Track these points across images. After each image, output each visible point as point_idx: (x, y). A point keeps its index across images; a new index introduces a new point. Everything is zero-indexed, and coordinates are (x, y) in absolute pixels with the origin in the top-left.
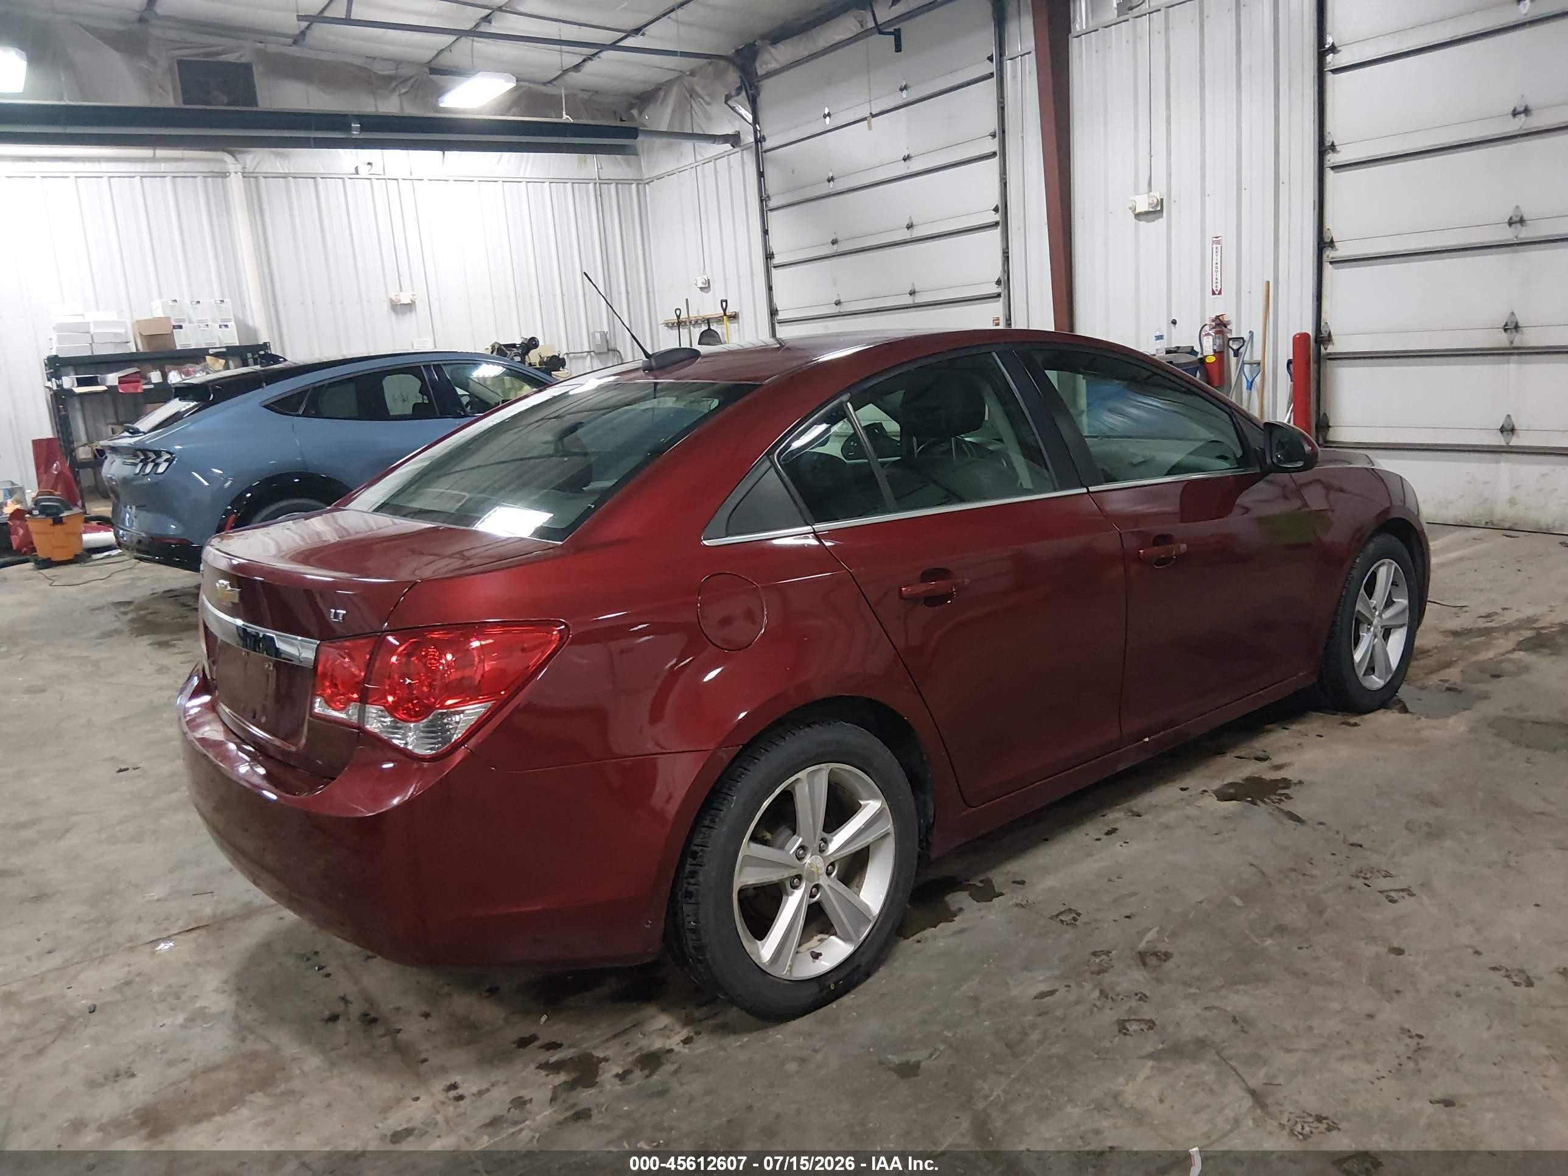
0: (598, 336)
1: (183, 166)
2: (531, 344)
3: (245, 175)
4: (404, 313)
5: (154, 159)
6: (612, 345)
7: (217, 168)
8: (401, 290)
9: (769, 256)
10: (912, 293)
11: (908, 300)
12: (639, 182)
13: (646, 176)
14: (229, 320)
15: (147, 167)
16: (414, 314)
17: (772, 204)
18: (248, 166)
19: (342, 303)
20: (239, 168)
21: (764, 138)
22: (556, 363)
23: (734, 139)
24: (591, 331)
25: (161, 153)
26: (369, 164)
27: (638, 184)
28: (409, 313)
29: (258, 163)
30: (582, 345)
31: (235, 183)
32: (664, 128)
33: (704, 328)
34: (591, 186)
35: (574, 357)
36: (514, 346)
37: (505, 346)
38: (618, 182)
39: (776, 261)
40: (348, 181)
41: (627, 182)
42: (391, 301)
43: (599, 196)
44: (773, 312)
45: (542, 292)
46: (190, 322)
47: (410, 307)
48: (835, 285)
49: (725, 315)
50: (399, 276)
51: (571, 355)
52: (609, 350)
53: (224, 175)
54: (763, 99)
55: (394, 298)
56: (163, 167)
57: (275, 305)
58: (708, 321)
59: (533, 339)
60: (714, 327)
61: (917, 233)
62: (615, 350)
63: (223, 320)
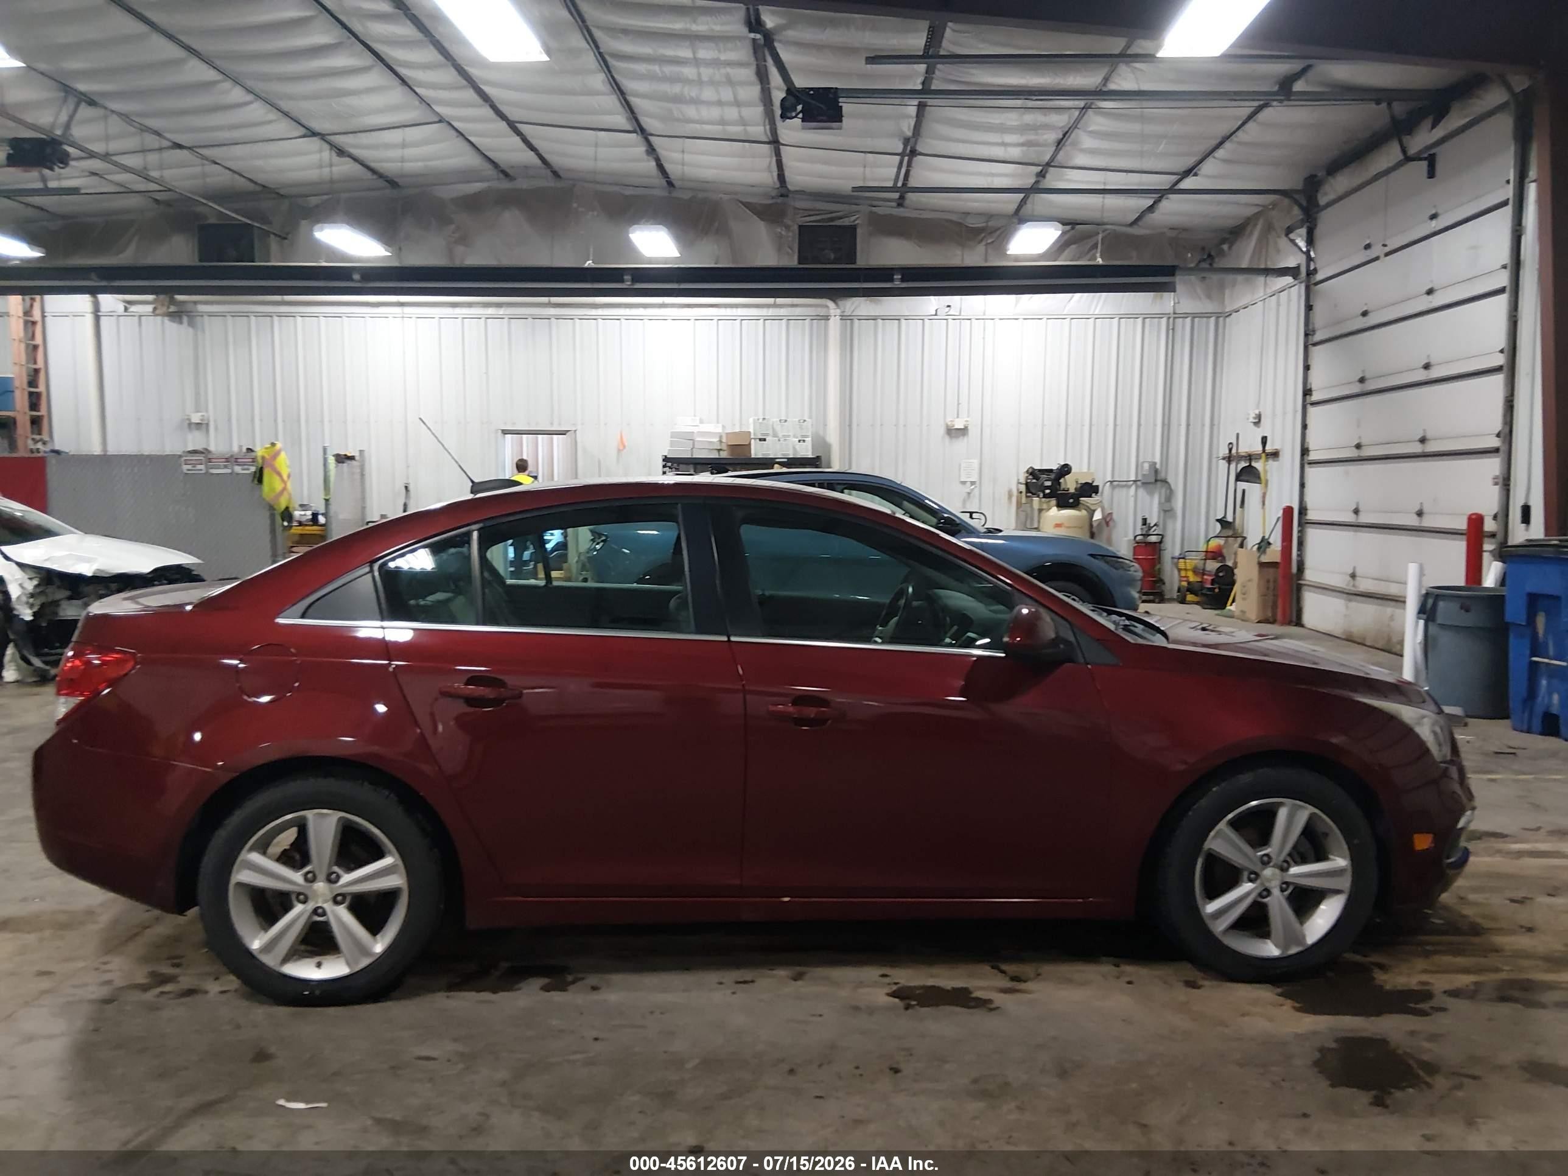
0: (1146, 466)
1: (798, 311)
2: (1065, 470)
3: (843, 318)
4: (957, 437)
5: (775, 306)
6: (1162, 476)
7: (822, 312)
8: (958, 417)
9: (1307, 392)
10: (1423, 440)
11: (1418, 448)
12: (1218, 315)
13: (1227, 310)
14: (807, 437)
15: (771, 312)
16: (966, 438)
17: (1318, 337)
18: (847, 310)
19: (905, 426)
20: (838, 312)
21: (1315, 270)
22: (1089, 489)
23: (1294, 272)
24: (1141, 460)
25: (780, 301)
26: (949, 306)
27: (1218, 317)
28: (961, 437)
29: (855, 308)
30: (1128, 474)
31: (834, 324)
32: (1244, 264)
33: (1243, 464)
34: (1164, 321)
35: (1118, 485)
36: (1051, 471)
37: (1040, 470)
38: (1194, 316)
39: (1315, 397)
40: (927, 322)
41: (1206, 315)
42: (947, 426)
43: (1171, 330)
44: (1305, 451)
45: (1094, 421)
46: (775, 435)
47: (963, 431)
48: (1358, 426)
49: (1264, 451)
50: (959, 404)
51: (1115, 483)
52: (1156, 481)
53: (827, 318)
54: (1318, 232)
55: (949, 423)
56: (783, 312)
57: (850, 426)
58: (1250, 457)
59: (1066, 465)
60: (1254, 464)
61: (1435, 373)
62: (1165, 481)
63: (803, 436)
